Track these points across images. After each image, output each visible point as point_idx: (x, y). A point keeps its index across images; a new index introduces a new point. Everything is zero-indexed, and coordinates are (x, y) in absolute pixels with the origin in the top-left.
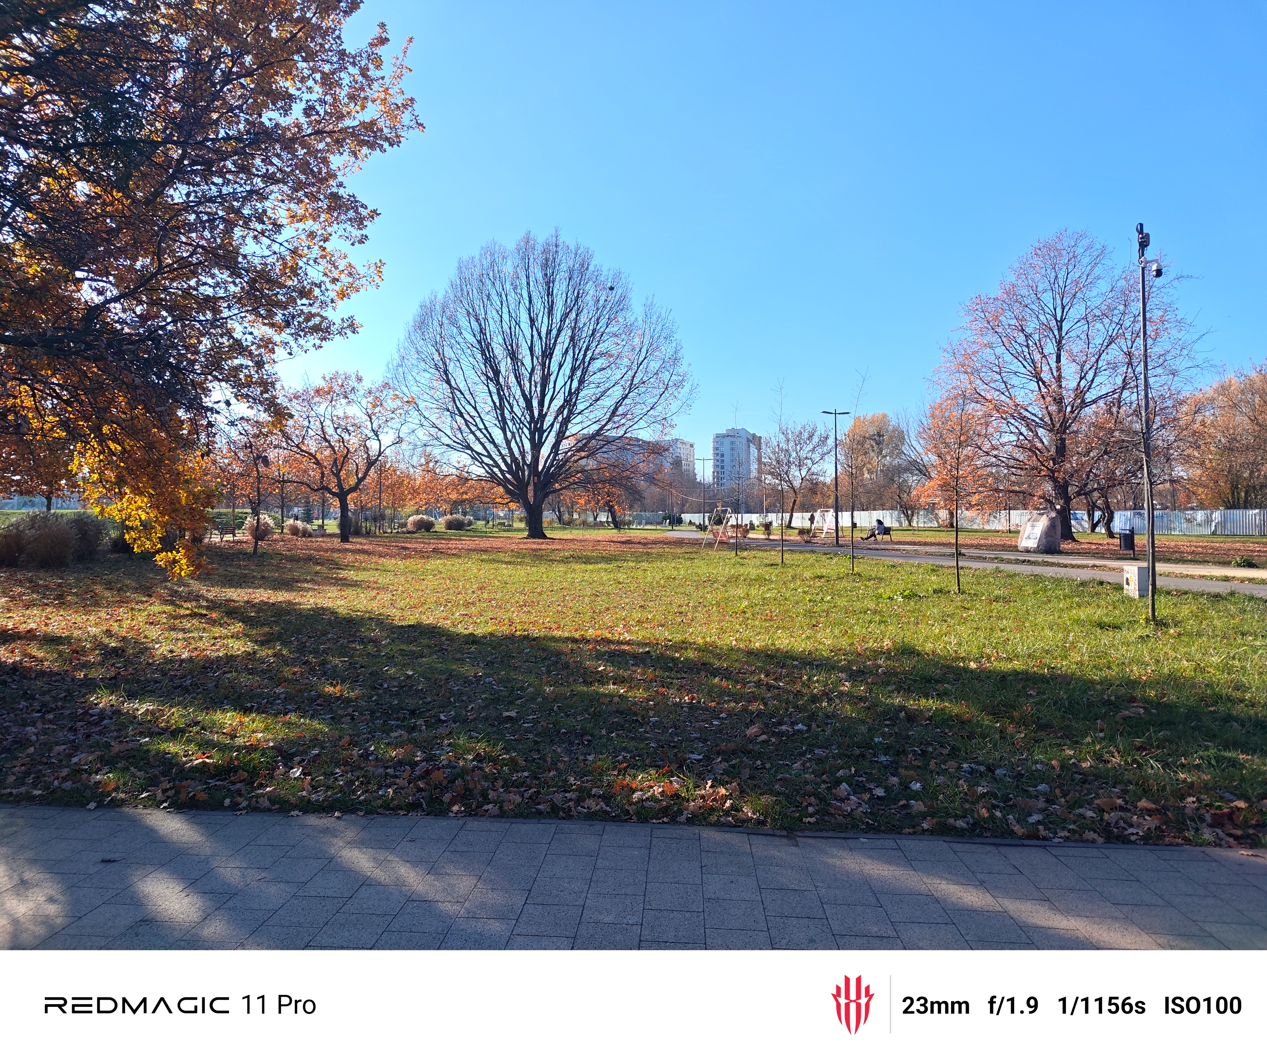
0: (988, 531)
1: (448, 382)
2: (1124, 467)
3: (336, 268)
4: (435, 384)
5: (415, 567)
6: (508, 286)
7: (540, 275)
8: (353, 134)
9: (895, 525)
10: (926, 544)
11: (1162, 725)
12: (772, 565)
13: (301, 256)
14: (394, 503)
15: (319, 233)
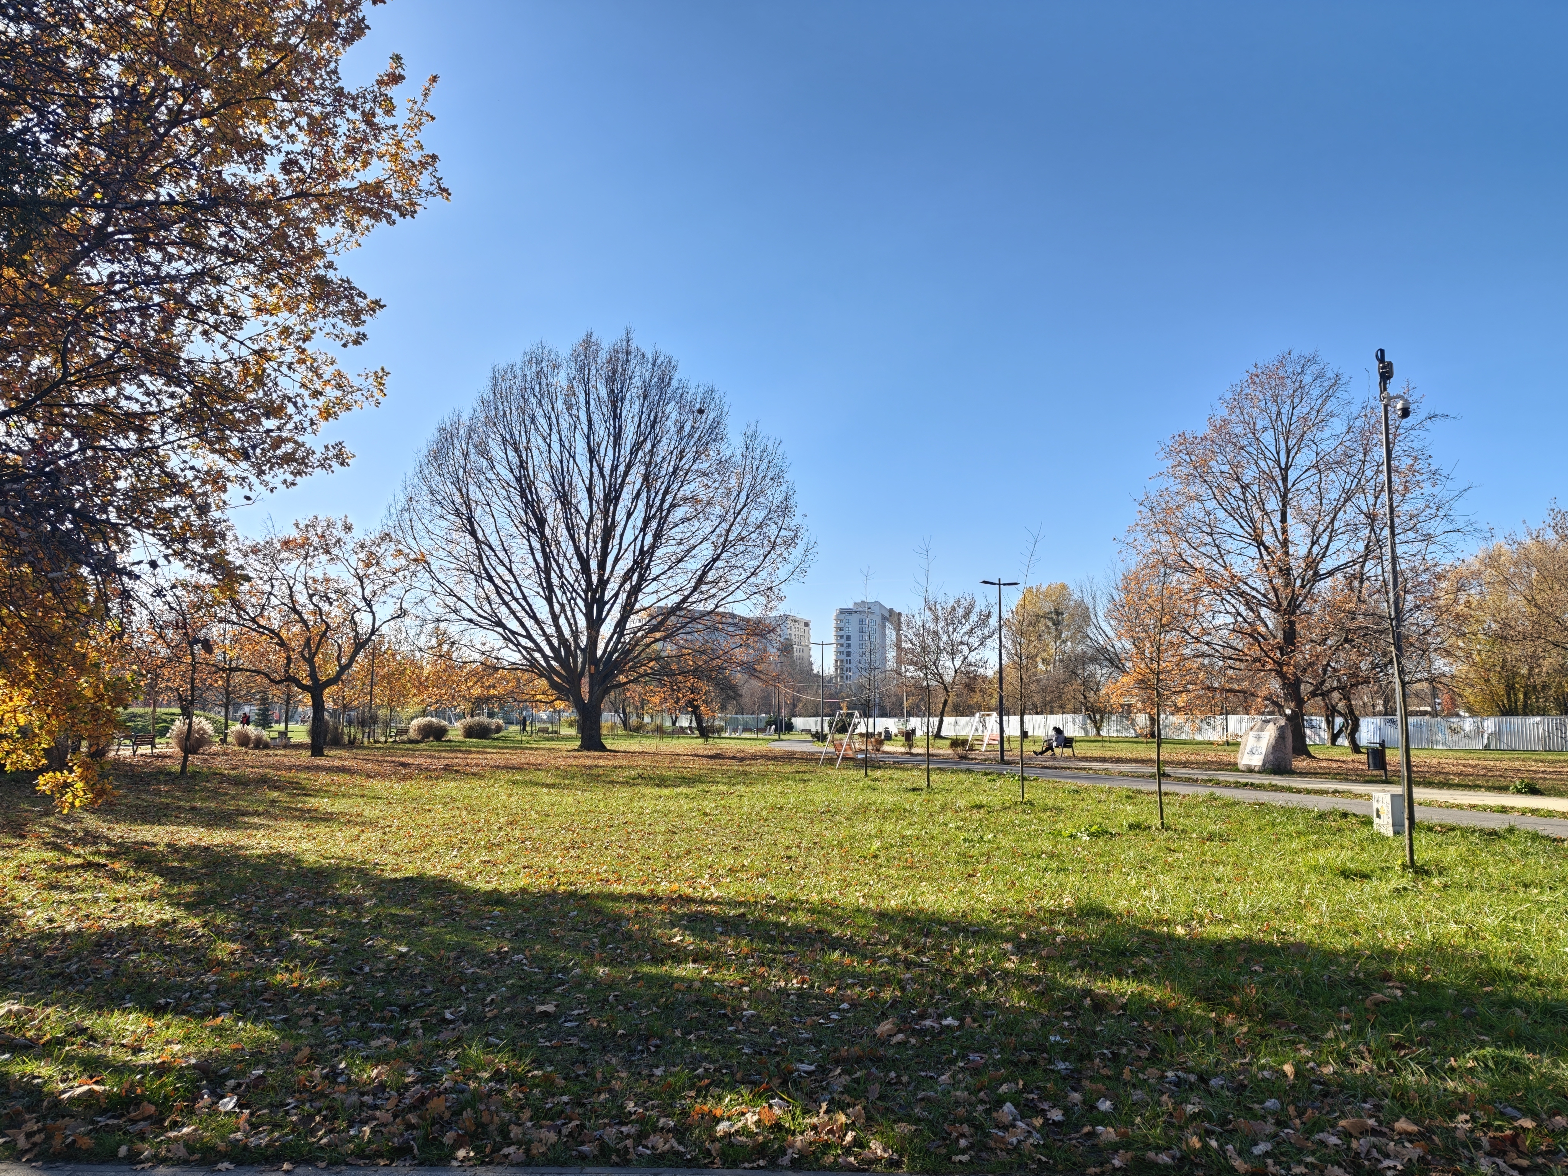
0: (1200, 743)
1: (473, 533)
2: (1369, 659)
3: (320, 377)
4: (455, 536)
5: (418, 792)
6: (560, 405)
7: (603, 392)
8: (350, 199)
9: (1080, 734)
10: (1119, 760)
11: (1425, 1012)
12: (914, 790)
13: (269, 360)
14: (391, 701)
15: (297, 329)
